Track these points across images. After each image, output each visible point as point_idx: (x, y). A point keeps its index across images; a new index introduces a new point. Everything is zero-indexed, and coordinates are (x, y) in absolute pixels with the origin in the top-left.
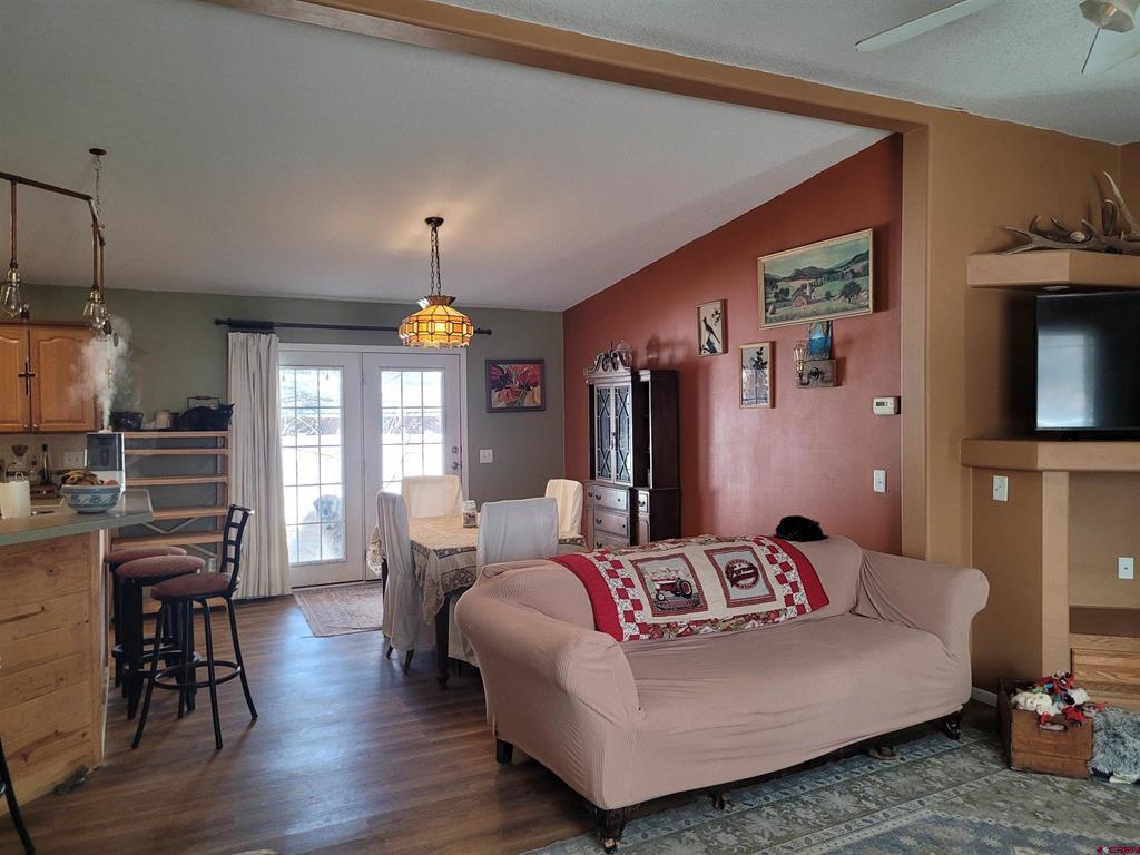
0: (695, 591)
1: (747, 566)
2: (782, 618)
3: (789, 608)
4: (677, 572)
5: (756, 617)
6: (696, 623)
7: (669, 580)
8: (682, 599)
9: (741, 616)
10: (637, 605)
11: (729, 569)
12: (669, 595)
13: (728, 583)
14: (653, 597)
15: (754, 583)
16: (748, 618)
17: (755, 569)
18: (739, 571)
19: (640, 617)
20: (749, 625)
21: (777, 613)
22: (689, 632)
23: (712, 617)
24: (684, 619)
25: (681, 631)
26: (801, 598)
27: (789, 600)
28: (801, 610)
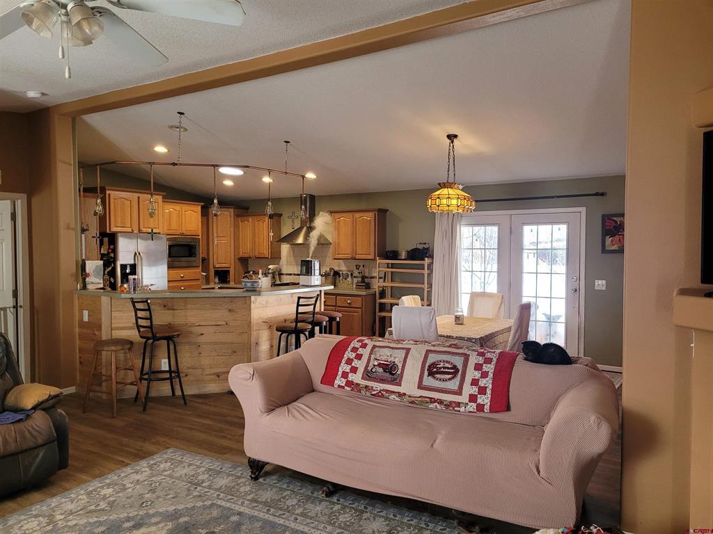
0: (399, 372)
1: (450, 366)
2: (462, 409)
3: (471, 404)
4: (395, 358)
5: (441, 402)
6: (387, 391)
7: (387, 361)
8: (387, 374)
9: (426, 397)
10: (354, 370)
11: (433, 365)
12: (381, 370)
13: (426, 373)
14: (369, 368)
15: (450, 379)
16: (433, 400)
17: (458, 370)
18: (440, 368)
19: (351, 377)
20: (431, 406)
21: (458, 404)
22: (380, 395)
23: (402, 392)
24: (379, 386)
25: (374, 393)
26: (485, 400)
27: (473, 398)
28: (480, 408)
